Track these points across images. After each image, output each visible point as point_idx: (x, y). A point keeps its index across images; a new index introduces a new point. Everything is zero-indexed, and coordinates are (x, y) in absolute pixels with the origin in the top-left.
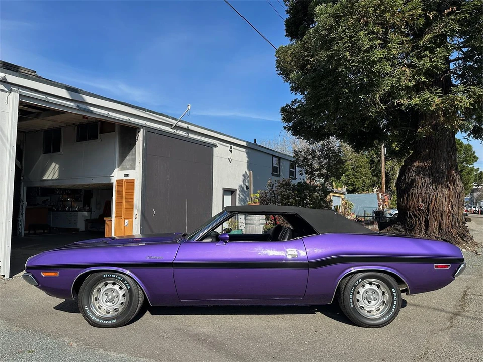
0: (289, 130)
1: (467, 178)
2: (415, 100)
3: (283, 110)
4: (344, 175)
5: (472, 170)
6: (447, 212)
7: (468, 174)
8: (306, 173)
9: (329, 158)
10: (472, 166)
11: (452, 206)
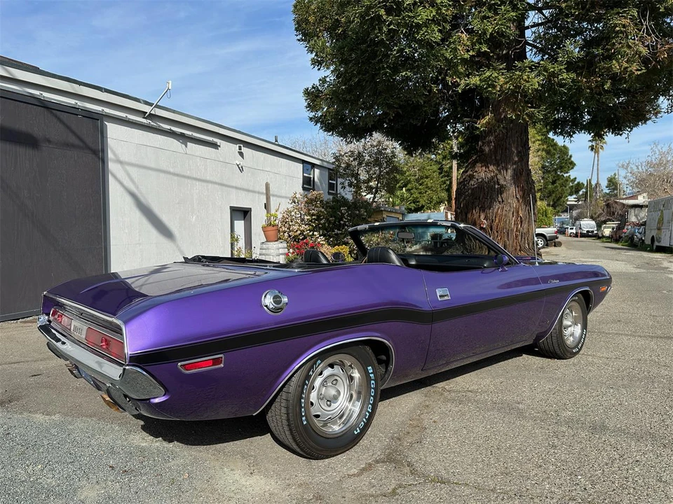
0: (317, 122)
1: (560, 190)
2: (475, 80)
3: (307, 93)
4: (404, 189)
5: (567, 180)
6: (515, 230)
7: (562, 185)
8: (350, 185)
9: (380, 166)
10: (567, 175)
11: (521, 222)
